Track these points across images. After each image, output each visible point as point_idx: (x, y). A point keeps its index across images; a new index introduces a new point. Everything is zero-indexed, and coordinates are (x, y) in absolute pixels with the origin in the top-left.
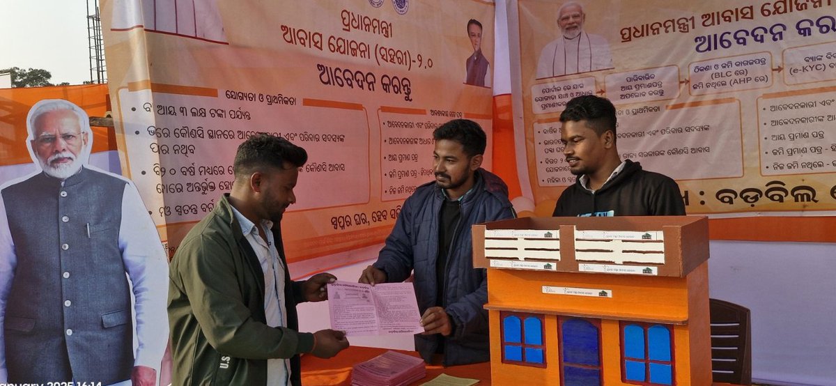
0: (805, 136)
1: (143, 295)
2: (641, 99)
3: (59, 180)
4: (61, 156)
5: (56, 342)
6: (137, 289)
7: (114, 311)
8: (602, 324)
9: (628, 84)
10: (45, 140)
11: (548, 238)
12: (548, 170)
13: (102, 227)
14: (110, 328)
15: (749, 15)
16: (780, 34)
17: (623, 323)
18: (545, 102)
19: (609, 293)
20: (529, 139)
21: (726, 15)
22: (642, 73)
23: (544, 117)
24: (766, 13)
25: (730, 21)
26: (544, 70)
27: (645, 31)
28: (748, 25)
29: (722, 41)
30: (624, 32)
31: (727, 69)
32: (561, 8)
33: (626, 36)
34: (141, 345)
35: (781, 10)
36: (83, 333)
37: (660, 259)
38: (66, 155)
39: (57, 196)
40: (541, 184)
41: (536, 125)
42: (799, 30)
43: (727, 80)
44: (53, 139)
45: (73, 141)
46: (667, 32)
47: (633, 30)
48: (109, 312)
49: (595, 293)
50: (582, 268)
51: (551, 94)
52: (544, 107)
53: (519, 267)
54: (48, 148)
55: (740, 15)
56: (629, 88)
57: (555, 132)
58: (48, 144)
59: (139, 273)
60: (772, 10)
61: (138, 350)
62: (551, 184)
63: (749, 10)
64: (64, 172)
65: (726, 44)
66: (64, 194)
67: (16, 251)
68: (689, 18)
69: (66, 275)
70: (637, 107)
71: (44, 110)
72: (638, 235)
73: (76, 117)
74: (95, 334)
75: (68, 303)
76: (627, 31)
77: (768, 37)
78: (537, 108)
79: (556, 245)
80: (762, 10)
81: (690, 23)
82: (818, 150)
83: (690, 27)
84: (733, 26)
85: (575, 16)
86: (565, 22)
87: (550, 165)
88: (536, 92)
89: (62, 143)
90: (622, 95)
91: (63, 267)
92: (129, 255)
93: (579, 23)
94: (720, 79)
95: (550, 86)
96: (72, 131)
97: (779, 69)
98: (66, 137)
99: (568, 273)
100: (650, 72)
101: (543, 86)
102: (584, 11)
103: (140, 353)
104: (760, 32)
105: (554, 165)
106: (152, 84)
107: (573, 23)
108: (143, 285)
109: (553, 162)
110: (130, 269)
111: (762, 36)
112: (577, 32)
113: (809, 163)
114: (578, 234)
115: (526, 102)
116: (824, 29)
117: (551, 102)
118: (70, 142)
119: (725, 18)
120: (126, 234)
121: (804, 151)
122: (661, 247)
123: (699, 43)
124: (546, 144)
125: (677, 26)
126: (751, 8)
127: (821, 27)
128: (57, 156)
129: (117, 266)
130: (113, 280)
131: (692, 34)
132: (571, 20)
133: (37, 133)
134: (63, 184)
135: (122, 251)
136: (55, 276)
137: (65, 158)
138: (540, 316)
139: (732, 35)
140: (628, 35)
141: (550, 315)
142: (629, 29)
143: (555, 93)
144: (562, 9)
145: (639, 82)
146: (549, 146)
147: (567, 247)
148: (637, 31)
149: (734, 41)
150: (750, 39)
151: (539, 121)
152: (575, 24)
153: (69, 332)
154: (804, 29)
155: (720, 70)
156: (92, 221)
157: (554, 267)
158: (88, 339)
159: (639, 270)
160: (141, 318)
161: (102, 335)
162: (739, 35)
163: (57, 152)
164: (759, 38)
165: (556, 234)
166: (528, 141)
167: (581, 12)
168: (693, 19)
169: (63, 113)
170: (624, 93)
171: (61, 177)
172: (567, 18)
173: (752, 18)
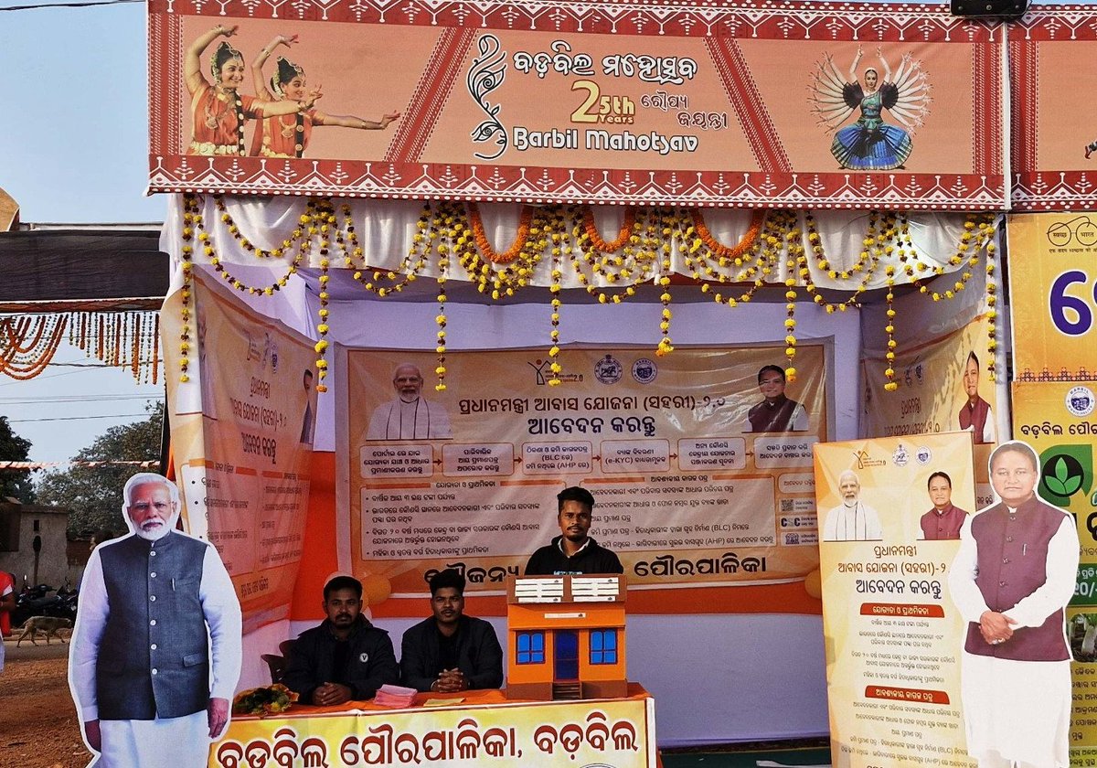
0: (615, 518)
1: (219, 639)
2: (477, 473)
3: (150, 542)
4: (152, 521)
5: (142, 681)
6: (214, 633)
7: (194, 652)
8: (580, 634)
9: (465, 456)
10: (140, 507)
11: (556, 583)
12: (376, 542)
13: (185, 582)
14: (190, 667)
15: (574, 406)
16: (599, 427)
17: (591, 630)
18: (375, 466)
19: (584, 615)
20: (355, 505)
21: (555, 402)
22: (480, 447)
23: (373, 483)
24: (588, 406)
25: (558, 409)
26: (375, 431)
27: (484, 405)
28: (574, 415)
29: (551, 426)
30: (462, 404)
31: (555, 453)
32: (397, 368)
33: (465, 409)
34: (216, 680)
35: (600, 406)
36: (166, 672)
37: (616, 592)
38: (156, 520)
39: (148, 554)
40: (365, 557)
41: (364, 490)
42: (614, 426)
43: (556, 463)
44: (147, 507)
45: (163, 509)
46: (503, 410)
47: (472, 404)
48: (188, 653)
49: (576, 615)
50: (576, 600)
51: (383, 458)
52: (375, 471)
53: (538, 601)
54: (141, 514)
55: (567, 406)
56: (466, 460)
57: (386, 500)
58: (142, 511)
59: (216, 620)
60: (593, 405)
61: (213, 685)
62: (377, 558)
63: (574, 402)
64: (154, 535)
65: (555, 429)
66: (153, 554)
67: (109, 603)
68: (523, 400)
69: (153, 623)
70: (474, 480)
71: (140, 481)
72: (606, 580)
73: (168, 489)
74: (177, 673)
75: (154, 647)
76: (466, 403)
77: (589, 428)
78: (366, 472)
79: (561, 587)
80: (585, 404)
81: (524, 405)
82: (626, 532)
83: (525, 409)
84: (562, 414)
85: (412, 380)
86: (401, 384)
87: (377, 536)
88: (365, 453)
89: (154, 511)
90: (459, 467)
91: (151, 616)
92: (206, 606)
93: (417, 388)
94: (550, 462)
95: (383, 449)
96: (163, 500)
97: (598, 458)
98: (158, 505)
99: (567, 604)
100: (487, 447)
101: (376, 449)
102: (422, 376)
103: (216, 687)
104: (583, 423)
105: (382, 537)
106: (206, 462)
107: (411, 386)
108: (219, 631)
109: (382, 532)
110: (208, 617)
111: (584, 427)
112: (415, 397)
113: (619, 543)
114: (573, 580)
115: (354, 464)
116: (632, 428)
117: (382, 466)
118: (161, 509)
119: (554, 405)
120: (205, 588)
121: (615, 532)
122: (617, 586)
123: (532, 425)
124: (374, 512)
125: (513, 406)
126: (576, 400)
127: (630, 426)
128: (149, 521)
129: (198, 615)
130: (194, 626)
131: (528, 415)
132: (408, 383)
133: (133, 500)
134: (153, 545)
135: (202, 602)
136: (143, 624)
137: (155, 523)
138: (542, 632)
139: (560, 422)
140: (467, 407)
141: (549, 630)
142: (468, 402)
143: (387, 458)
144: (399, 370)
145: (476, 456)
146: (379, 515)
147: (567, 588)
148: (475, 404)
149: (562, 428)
150: (575, 428)
151: (368, 487)
152: (413, 388)
153: (154, 672)
154: (618, 426)
155: (550, 453)
156: (177, 577)
157: (559, 600)
158: (171, 677)
159: (606, 599)
160: (216, 657)
161: (183, 673)
162: (565, 423)
163: (150, 518)
164: (582, 428)
165: (561, 581)
166: (353, 507)
167: (419, 376)
168: (527, 401)
169: (156, 485)
170: (462, 465)
171: (151, 539)
172: (404, 380)
173: (576, 409)
